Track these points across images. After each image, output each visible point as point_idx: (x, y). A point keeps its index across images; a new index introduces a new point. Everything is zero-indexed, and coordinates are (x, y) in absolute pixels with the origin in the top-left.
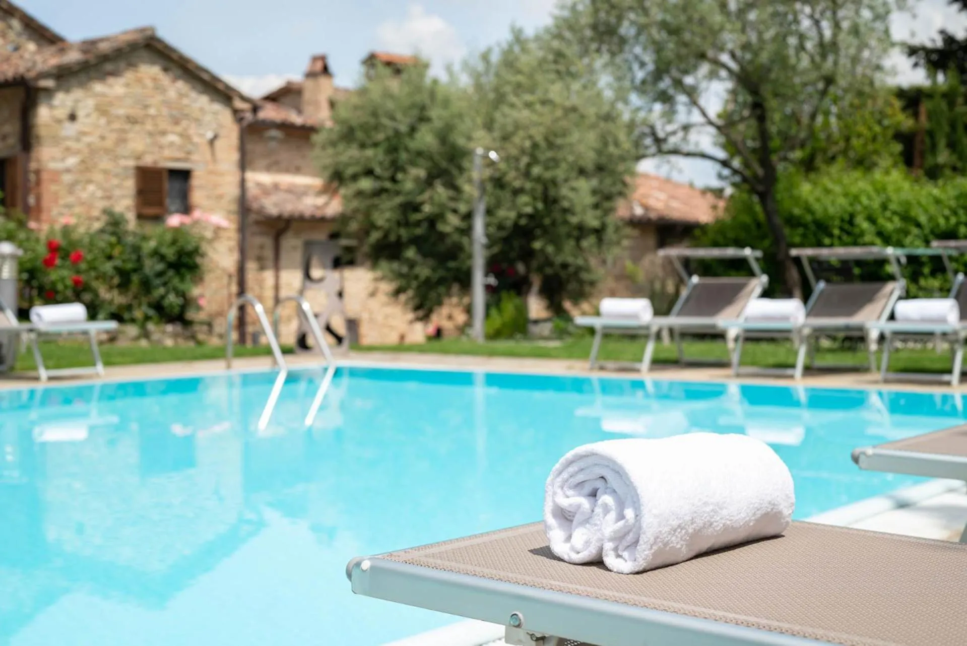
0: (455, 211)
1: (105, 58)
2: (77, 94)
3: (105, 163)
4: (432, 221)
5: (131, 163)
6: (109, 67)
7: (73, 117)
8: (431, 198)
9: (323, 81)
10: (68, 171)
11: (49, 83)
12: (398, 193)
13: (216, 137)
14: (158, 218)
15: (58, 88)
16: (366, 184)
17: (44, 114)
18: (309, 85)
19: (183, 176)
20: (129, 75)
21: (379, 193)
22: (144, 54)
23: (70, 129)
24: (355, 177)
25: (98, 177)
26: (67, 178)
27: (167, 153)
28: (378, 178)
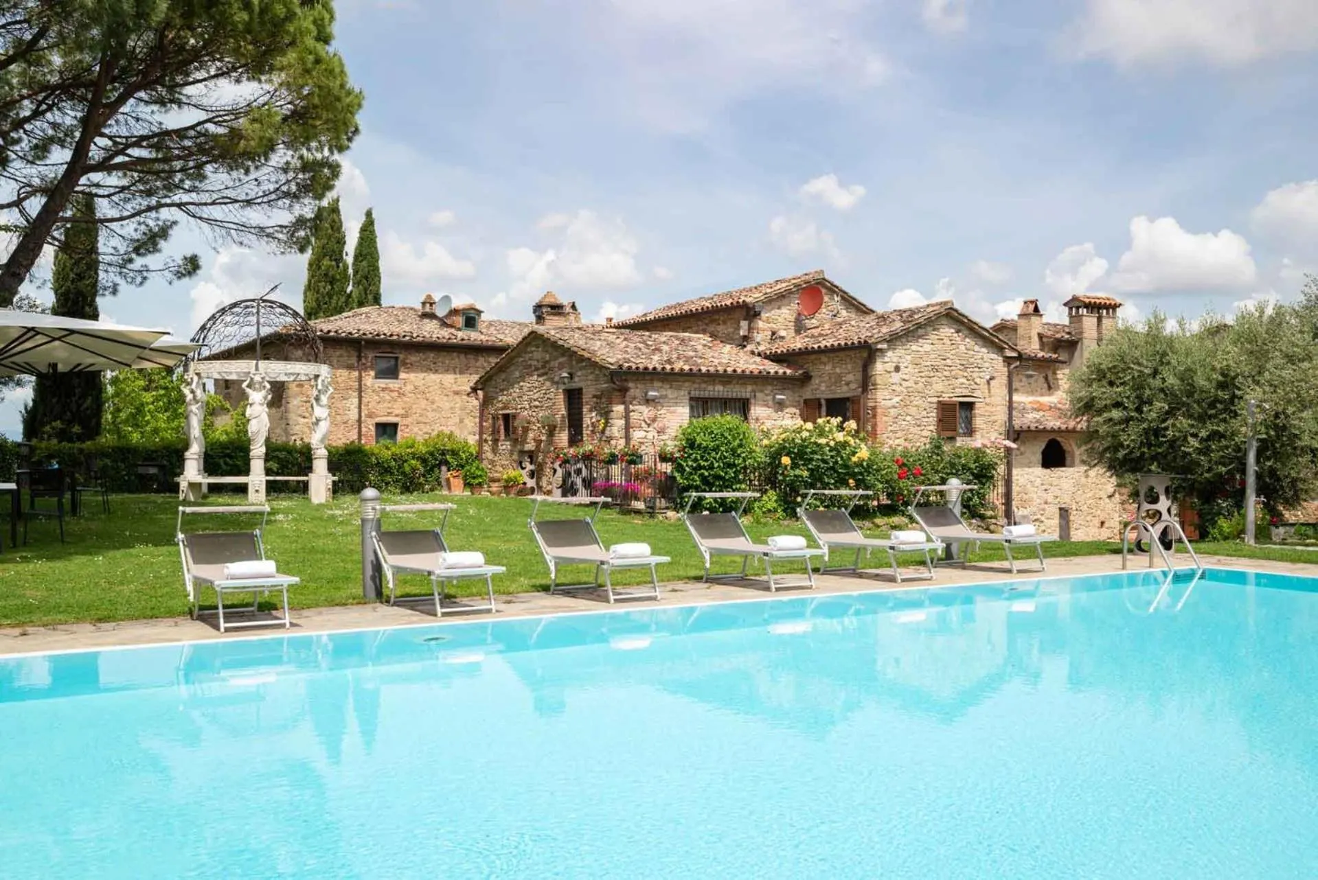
0: (1195, 436)
1: (919, 326)
2: (900, 351)
3: (918, 401)
4: (1172, 443)
5: (935, 400)
6: (921, 332)
7: (897, 369)
8: (1174, 425)
9: (1034, 319)
10: (894, 407)
11: (885, 346)
12: (1143, 420)
13: (992, 378)
14: (952, 439)
15: (888, 349)
16: (1116, 414)
17: (879, 367)
18: (1022, 323)
19: (969, 406)
20: (933, 337)
21: (1127, 420)
22: (944, 321)
23: (896, 377)
24: (1106, 408)
25: (913, 410)
26: (893, 412)
27: (959, 391)
28: (1125, 408)
